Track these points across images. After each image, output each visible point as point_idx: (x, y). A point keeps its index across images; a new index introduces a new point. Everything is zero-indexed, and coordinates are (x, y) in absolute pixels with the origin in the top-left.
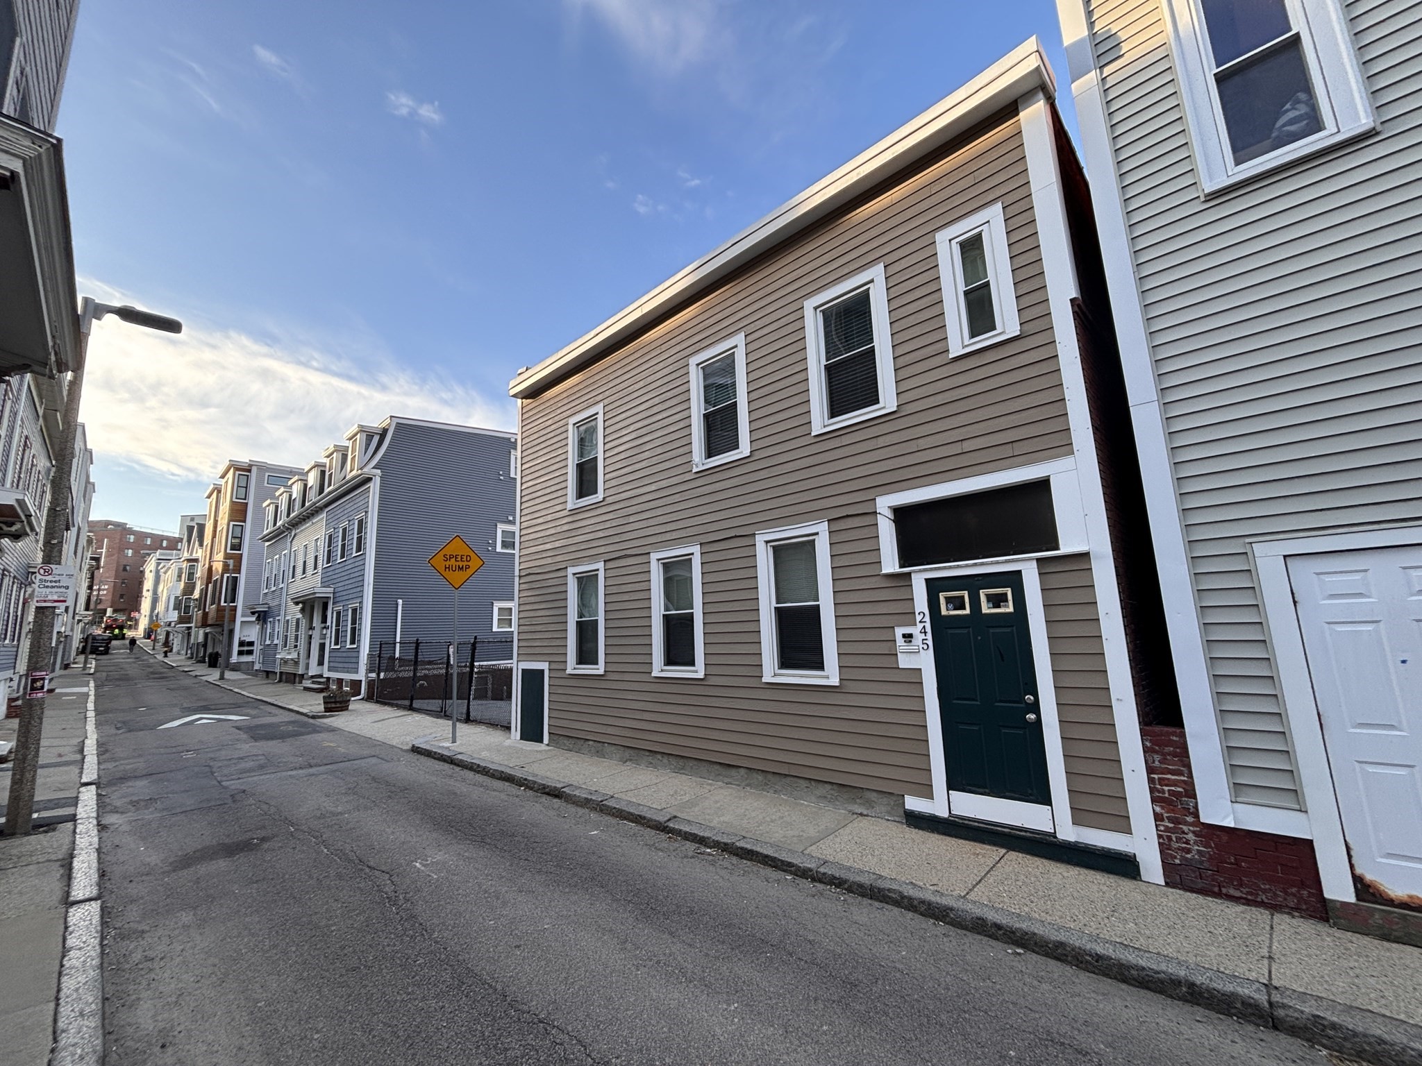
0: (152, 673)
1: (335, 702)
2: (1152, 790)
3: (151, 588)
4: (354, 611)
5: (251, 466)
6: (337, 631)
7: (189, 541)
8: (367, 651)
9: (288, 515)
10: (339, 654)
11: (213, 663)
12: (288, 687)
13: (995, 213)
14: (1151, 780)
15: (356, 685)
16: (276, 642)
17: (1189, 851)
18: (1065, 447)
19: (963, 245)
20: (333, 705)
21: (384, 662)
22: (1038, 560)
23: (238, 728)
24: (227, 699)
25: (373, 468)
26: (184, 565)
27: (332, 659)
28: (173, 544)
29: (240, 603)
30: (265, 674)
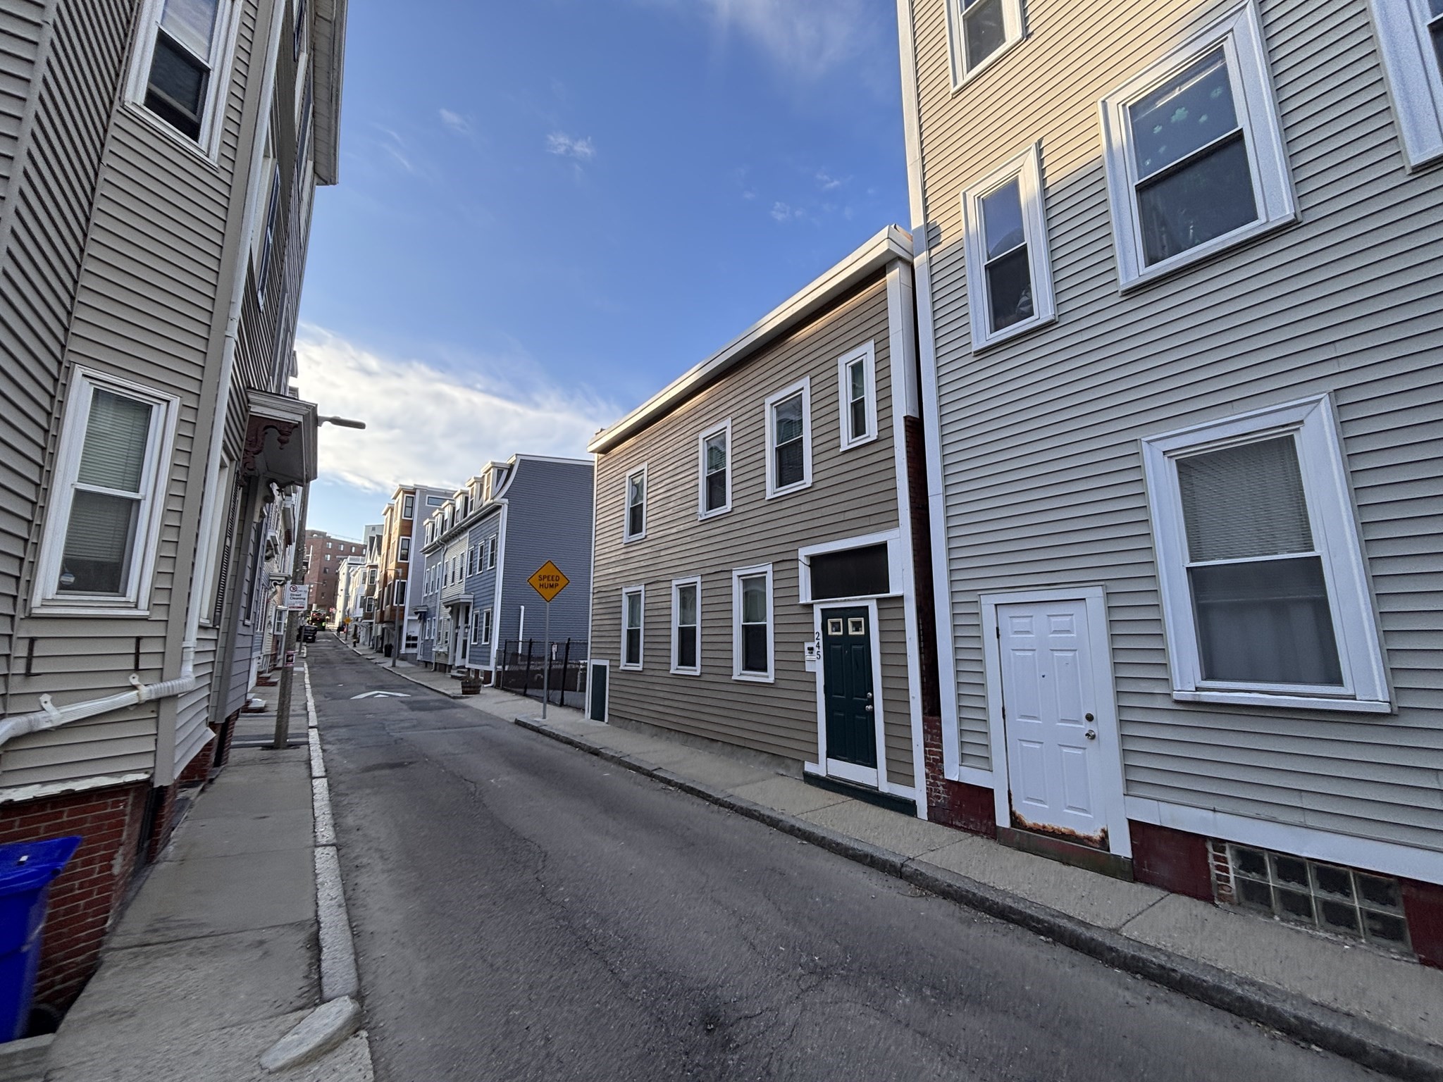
0: (346, 659)
1: (470, 687)
2: (926, 757)
3: (344, 588)
4: (488, 614)
5: (415, 489)
6: (476, 630)
7: (371, 550)
8: (496, 648)
9: (442, 534)
10: (476, 650)
11: (388, 655)
12: (438, 675)
13: (869, 347)
14: (925, 751)
15: (488, 674)
16: (432, 638)
17: (939, 797)
18: (895, 522)
19: (853, 367)
20: (468, 689)
21: (508, 657)
22: (878, 600)
23: (402, 702)
24: (397, 682)
25: (503, 497)
26: (368, 570)
27: (472, 653)
28: (359, 551)
29: (407, 604)
30: (424, 664)
